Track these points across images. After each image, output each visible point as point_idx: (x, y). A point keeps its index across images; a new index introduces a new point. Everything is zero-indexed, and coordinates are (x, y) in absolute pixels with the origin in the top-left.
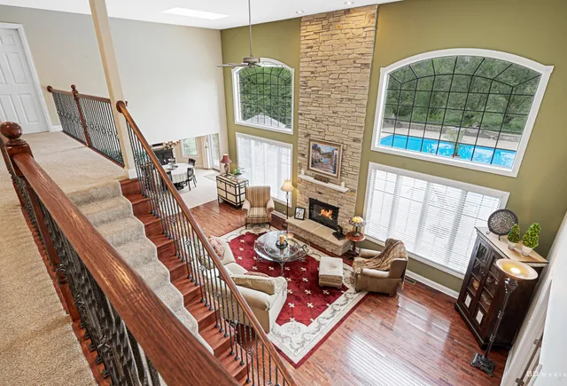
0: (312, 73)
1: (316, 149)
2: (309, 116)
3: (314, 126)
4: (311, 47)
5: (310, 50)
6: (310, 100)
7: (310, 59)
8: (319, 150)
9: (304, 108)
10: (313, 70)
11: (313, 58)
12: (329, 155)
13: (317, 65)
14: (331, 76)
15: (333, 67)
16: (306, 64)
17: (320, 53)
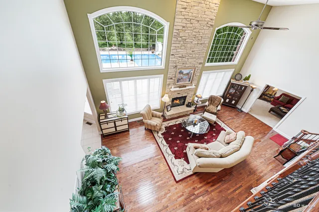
0: (184, 27)
1: (181, 73)
2: (178, 56)
3: (180, 60)
4: (185, 8)
5: (183, 10)
6: (179, 45)
7: (183, 17)
8: (182, 73)
9: (175, 51)
10: (184, 25)
11: (186, 17)
12: (188, 74)
13: (187, 22)
14: (195, 30)
15: (197, 25)
16: (180, 20)
17: (190, 14)
